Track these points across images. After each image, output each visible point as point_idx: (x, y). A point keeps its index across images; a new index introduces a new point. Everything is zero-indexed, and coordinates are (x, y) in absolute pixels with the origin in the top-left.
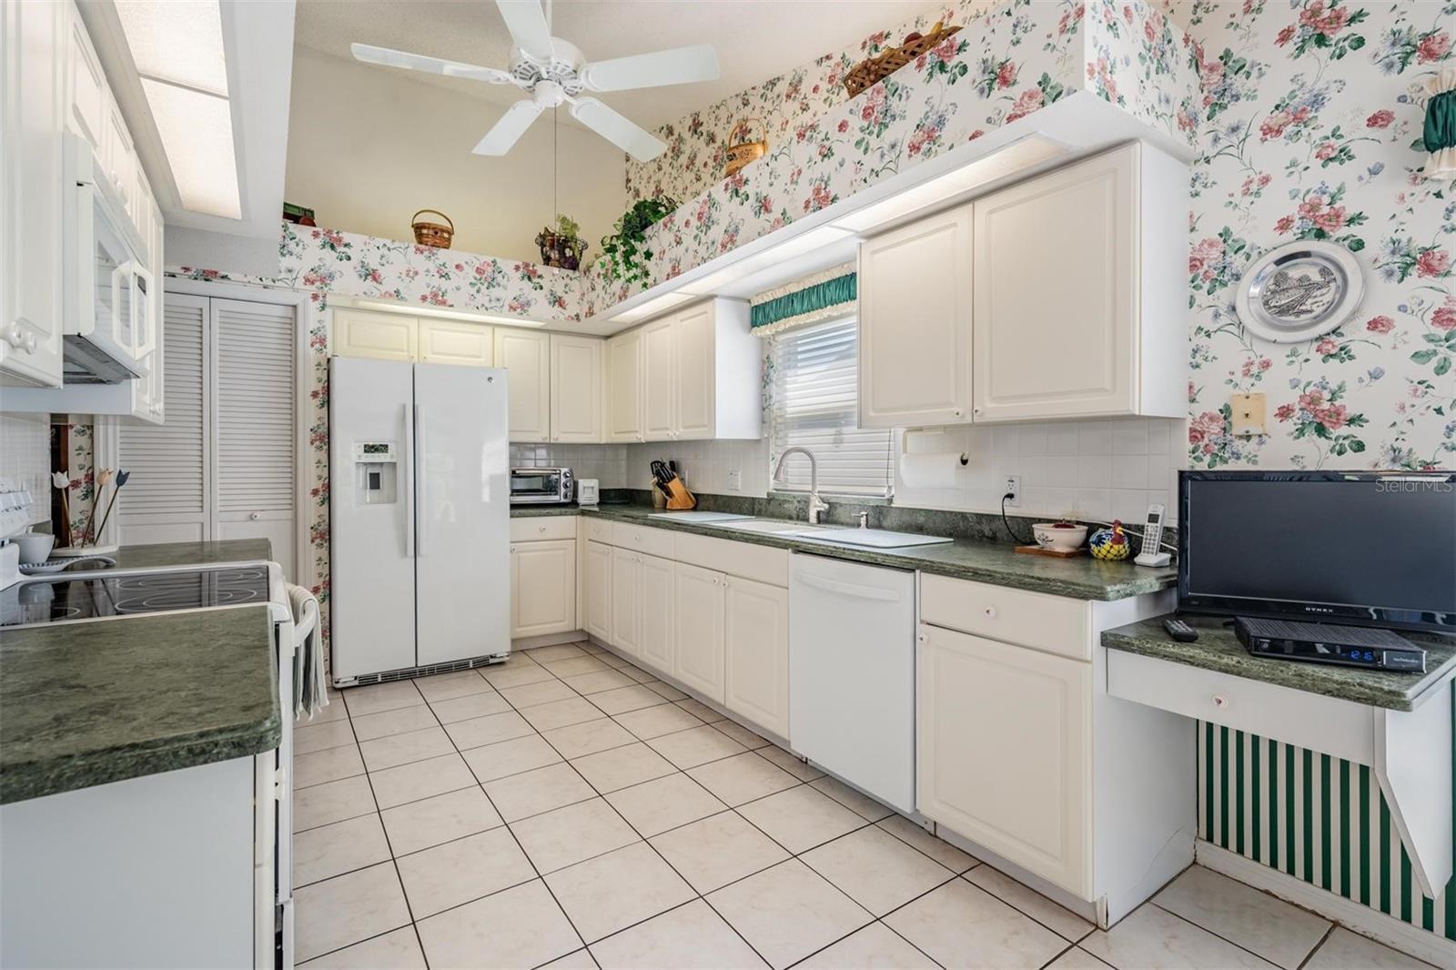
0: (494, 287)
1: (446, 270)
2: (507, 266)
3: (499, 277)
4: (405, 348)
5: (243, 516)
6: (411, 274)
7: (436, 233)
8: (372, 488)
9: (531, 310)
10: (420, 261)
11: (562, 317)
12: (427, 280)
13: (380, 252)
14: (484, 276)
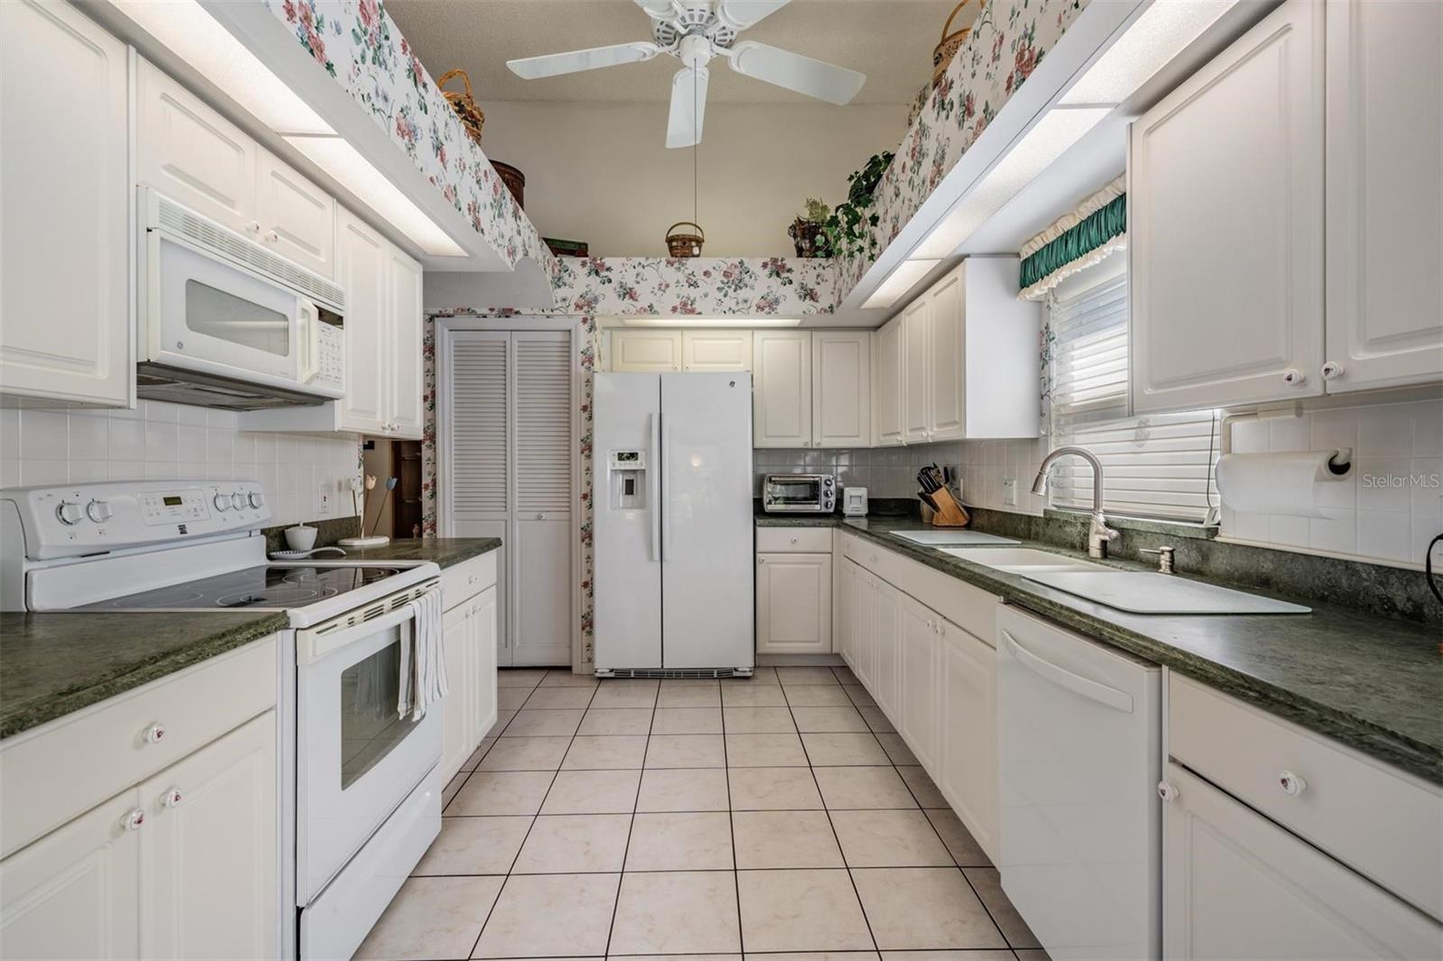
0: (741, 288)
1: (694, 279)
2: (755, 265)
3: (746, 277)
4: (670, 360)
5: (534, 515)
6: (663, 287)
7: (684, 243)
8: (627, 493)
9: (780, 308)
10: (671, 274)
11: (814, 311)
12: (677, 291)
13: (636, 271)
14: (731, 279)
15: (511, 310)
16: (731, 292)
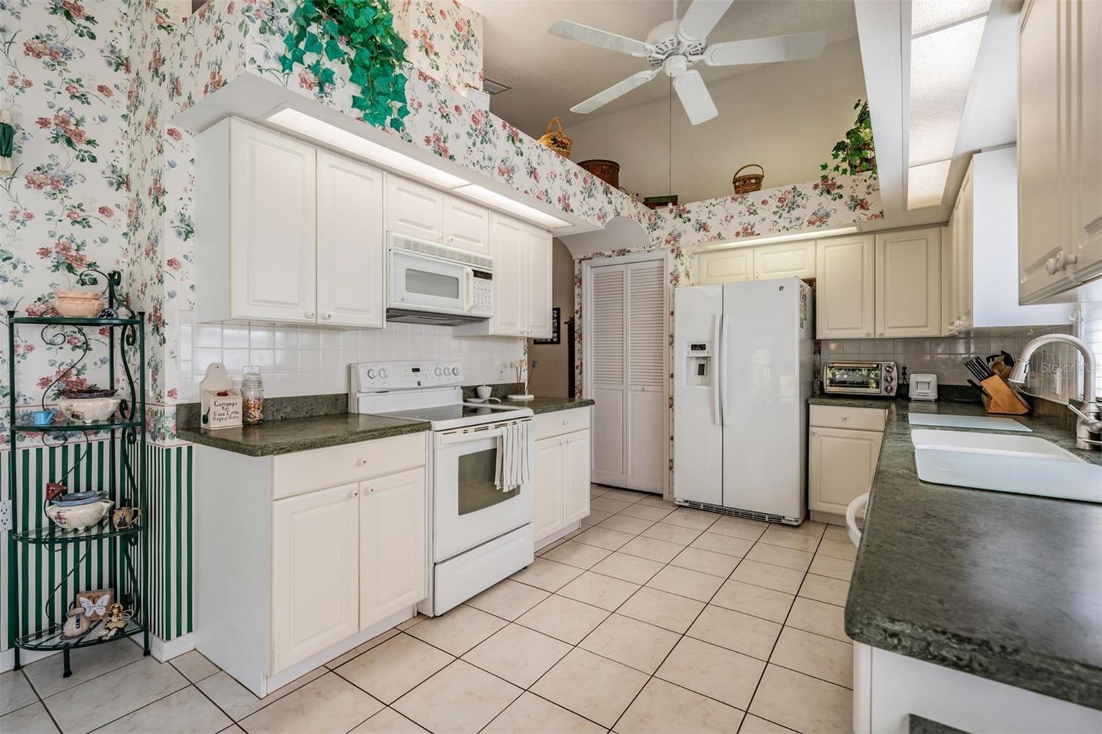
0: (794, 209)
1: (754, 208)
2: (806, 188)
3: (799, 200)
4: (744, 272)
6: (729, 219)
7: (745, 182)
8: (699, 374)
9: (830, 221)
10: (735, 208)
11: (864, 218)
12: (740, 219)
13: (708, 210)
14: (785, 203)
15: (625, 250)
16: (785, 214)
